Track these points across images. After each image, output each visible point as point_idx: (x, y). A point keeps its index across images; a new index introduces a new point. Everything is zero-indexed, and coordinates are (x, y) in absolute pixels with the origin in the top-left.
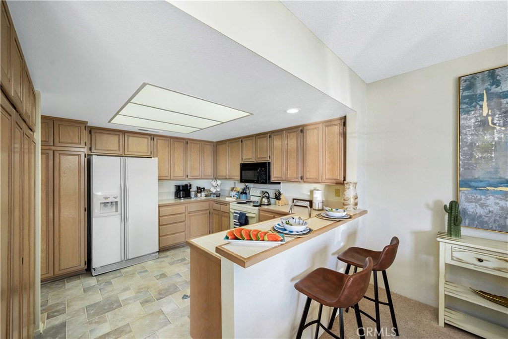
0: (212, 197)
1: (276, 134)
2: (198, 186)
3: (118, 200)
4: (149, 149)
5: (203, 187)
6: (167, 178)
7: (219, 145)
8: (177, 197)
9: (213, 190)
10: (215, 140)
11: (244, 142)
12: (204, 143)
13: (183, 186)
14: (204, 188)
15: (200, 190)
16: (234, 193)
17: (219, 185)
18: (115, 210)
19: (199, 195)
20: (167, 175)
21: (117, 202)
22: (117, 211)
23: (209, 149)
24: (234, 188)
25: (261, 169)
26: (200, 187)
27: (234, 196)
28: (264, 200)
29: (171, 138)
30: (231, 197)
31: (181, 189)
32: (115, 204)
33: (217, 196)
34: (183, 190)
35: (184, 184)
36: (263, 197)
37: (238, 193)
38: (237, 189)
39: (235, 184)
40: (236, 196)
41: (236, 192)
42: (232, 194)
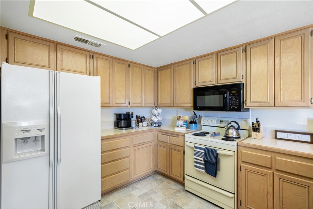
0: (153, 127)
1: (254, 45)
2: (138, 115)
3: (45, 133)
4: (88, 69)
5: (142, 116)
6: (108, 105)
7: (160, 71)
8: (118, 127)
9: (155, 119)
10: (156, 65)
11: (199, 63)
12: (146, 67)
13: (124, 115)
14: (144, 117)
15: (140, 120)
16: (181, 123)
17: (160, 113)
18: (40, 149)
19: (141, 124)
20: (108, 101)
21: (43, 137)
22: (43, 150)
23: (150, 75)
24: (180, 117)
25: (230, 93)
26: (139, 116)
27: (181, 126)
28: (231, 131)
29: (112, 58)
30: (178, 126)
31: (122, 118)
32: (40, 139)
33: (158, 126)
34: (125, 119)
35: (125, 113)
36: (229, 129)
37: (186, 122)
38: (184, 118)
39: (177, 112)
40: (184, 126)
41: (183, 121)
42: (179, 124)
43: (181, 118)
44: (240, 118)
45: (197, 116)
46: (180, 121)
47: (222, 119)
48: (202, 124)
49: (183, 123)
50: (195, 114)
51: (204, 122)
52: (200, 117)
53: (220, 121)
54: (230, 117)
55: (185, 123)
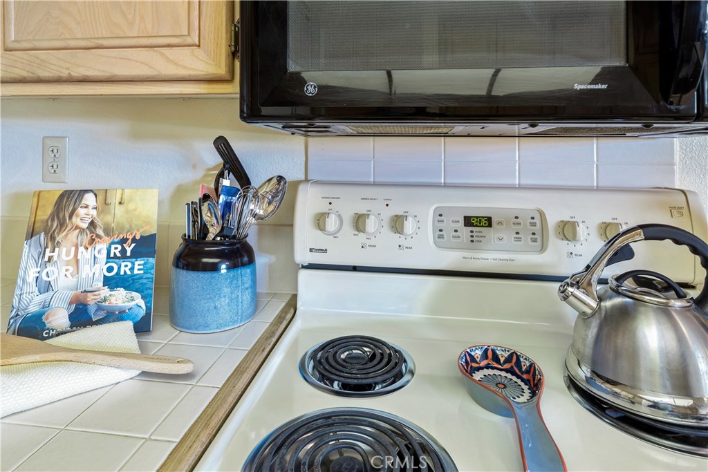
16: (74, 267)
37: (136, 255)
38: (119, 211)
39: (52, 153)
40: (120, 298)
41: (102, 247)
42: (48, 287)
43: (87, 210)
44: (598, 189)
45: (256, 180)
46: (63, 253)
47: (479, 204)
48: (302, 255)
49: (101, 269)
50: (232, 164)
51: (319, 239)
52: (283, 190)
53: (468, 221)
54: (526, 181)
55: (125, 267)
